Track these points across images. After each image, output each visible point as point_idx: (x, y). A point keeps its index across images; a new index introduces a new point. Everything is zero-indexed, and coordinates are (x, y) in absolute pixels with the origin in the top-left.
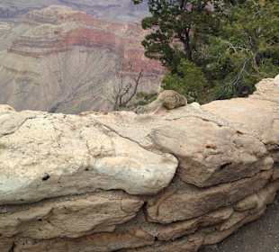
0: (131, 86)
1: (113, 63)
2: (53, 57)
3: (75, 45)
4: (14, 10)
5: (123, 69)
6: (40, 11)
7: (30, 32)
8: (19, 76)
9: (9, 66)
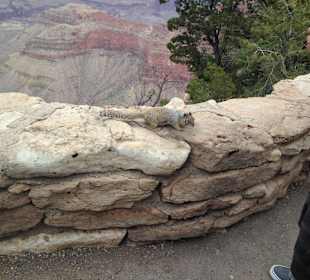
0: (154, 92)
1: (135, 68)
3: (95, 47)
5: (147, 75)
6: (57, 10)
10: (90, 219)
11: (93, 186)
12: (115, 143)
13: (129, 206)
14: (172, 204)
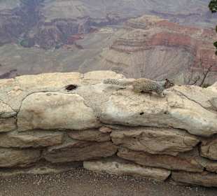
0: (199, 78)
1: (186, 60)
2: (140, 54)
3: (157, 45)
4: (117, 19)
5: (194, 66)
6: (136, 20)
7: (126, 35)
8: (114, 66)
9: (109, 59)
10: (146, 158)
11: (151, 136)
12: (169, 108)
13: (175, 154)
14: (208, 159)
